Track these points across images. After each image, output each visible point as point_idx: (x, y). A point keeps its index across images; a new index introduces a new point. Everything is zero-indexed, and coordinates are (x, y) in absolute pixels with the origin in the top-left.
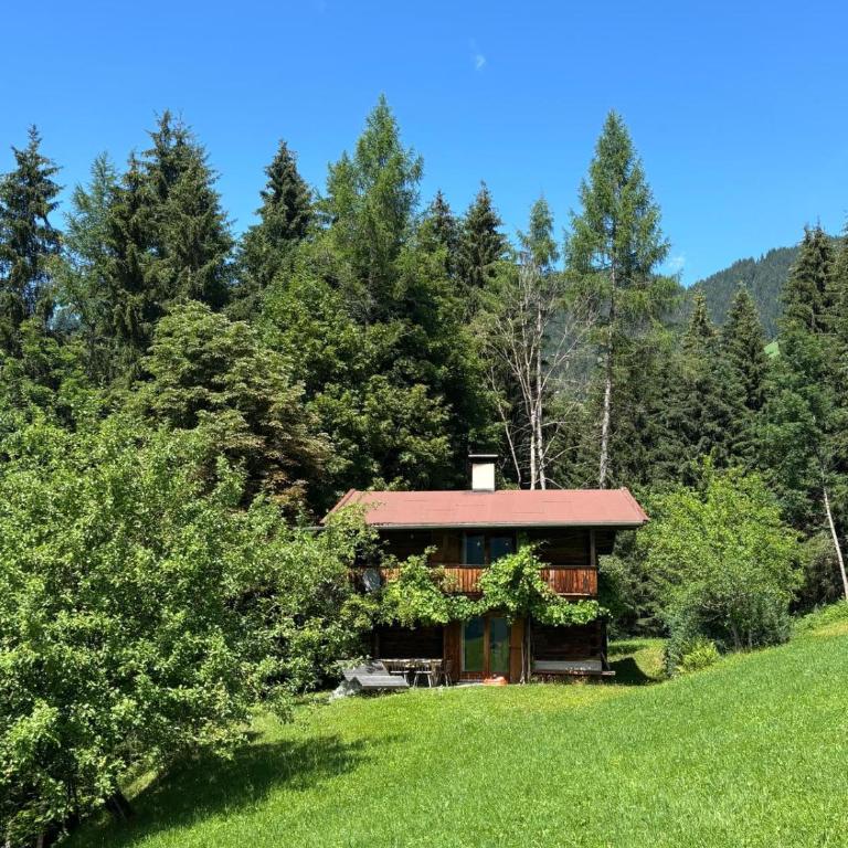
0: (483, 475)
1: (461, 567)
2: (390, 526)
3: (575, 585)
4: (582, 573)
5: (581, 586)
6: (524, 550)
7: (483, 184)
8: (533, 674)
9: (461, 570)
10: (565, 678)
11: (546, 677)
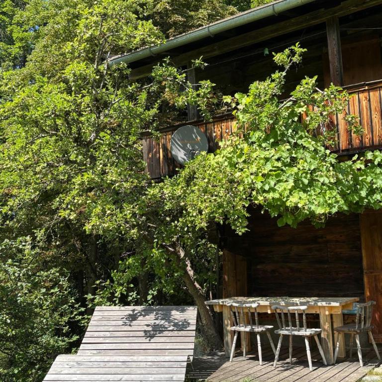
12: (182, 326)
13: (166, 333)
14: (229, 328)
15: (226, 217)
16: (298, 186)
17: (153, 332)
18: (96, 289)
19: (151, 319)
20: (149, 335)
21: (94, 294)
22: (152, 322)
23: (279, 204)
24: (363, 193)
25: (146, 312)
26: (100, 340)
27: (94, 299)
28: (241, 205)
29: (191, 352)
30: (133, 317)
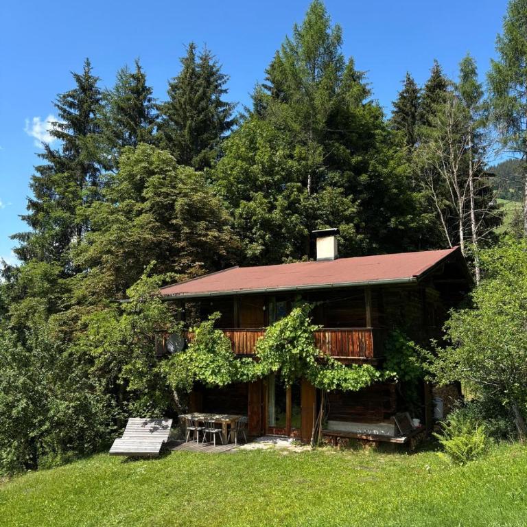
0: (326, 247)
1: (248, 331)
2: (189, 294)
3: (351, 347)
4: (356, 335)
5: (357, 350)
6: (296, 312)
7: (436, 61)
8: (324, 435)
9: (249, 334)
10: (354, 443)
11: (335, 439)
12: (165, 428)
13: (158, 431)
14: (188, 428)
15: (184, 384)
16: (213, 373)
17: (154, 430)
18: (130, 398)
19: (153, 424)
20: (151, 431)
21: (128, 401)
22: (153, 425)
23: (204, 380)
24: (239, 376)
25: (151, 421)
26: (131, 433)
27: (128, 405)
28: (190, 380)
29: (167, 439)
30: (146, 423)
